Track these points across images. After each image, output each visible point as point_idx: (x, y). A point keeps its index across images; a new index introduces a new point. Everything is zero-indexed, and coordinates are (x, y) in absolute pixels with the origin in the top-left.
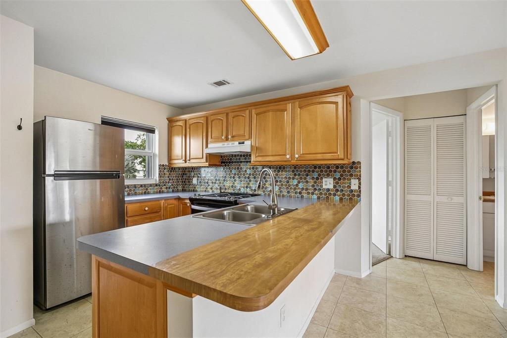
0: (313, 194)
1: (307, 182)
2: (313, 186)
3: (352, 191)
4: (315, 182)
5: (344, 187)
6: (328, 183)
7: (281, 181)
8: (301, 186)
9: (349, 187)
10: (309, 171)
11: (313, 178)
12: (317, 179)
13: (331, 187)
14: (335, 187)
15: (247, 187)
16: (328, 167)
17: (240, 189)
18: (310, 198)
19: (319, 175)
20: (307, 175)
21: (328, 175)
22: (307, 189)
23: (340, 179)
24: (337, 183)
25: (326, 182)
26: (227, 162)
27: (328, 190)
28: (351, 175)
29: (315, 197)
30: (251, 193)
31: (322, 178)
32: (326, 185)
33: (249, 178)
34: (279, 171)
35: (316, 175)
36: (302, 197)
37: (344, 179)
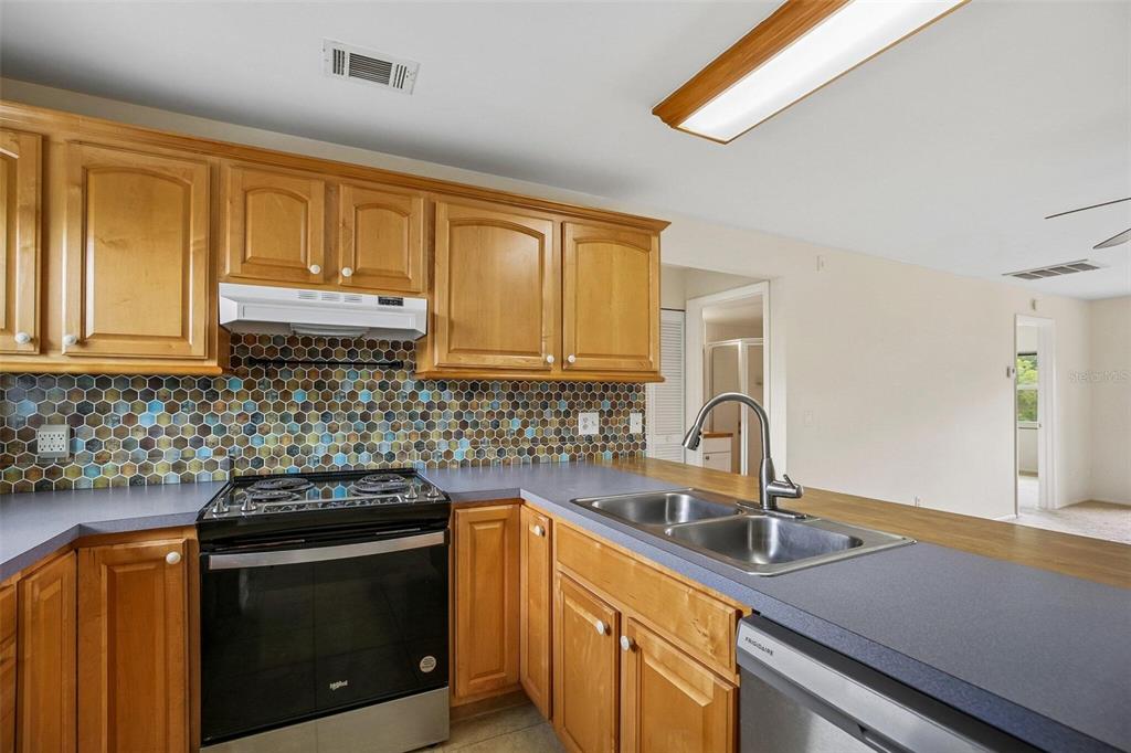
0: (560, 450)
1: (544, 423)
2: (558, 432)
3: (631, 437)
4: (562, 423)
5: (618, 430)
6: (589, 423)
7: (475, 424)
8: (529, 433)
9: (627, 429)
10: (549, 396)
11: (558, 413)
12: (567, 414)
13: (594, 431)
14: (602, 430)
15: (358, 449)
16: (589, 388)
17: (327, 459)
18: (555, 460)
19: (571, 406)
20: (545, 406)
21: (589, 405)
22: (544, 441)
23: (610, 413)
24: (606, 422)
25: (585, 420)
26: (265, 362)
27: (589, 439)
28: (630, 405)
29: (565, 457)
30: (374, 465)
31: (576, 413)
32: (585, 427)
33: (365, 417)
34: (470, 396)
35: (563, 406)
36: (536, 461)
37: (618, 413)
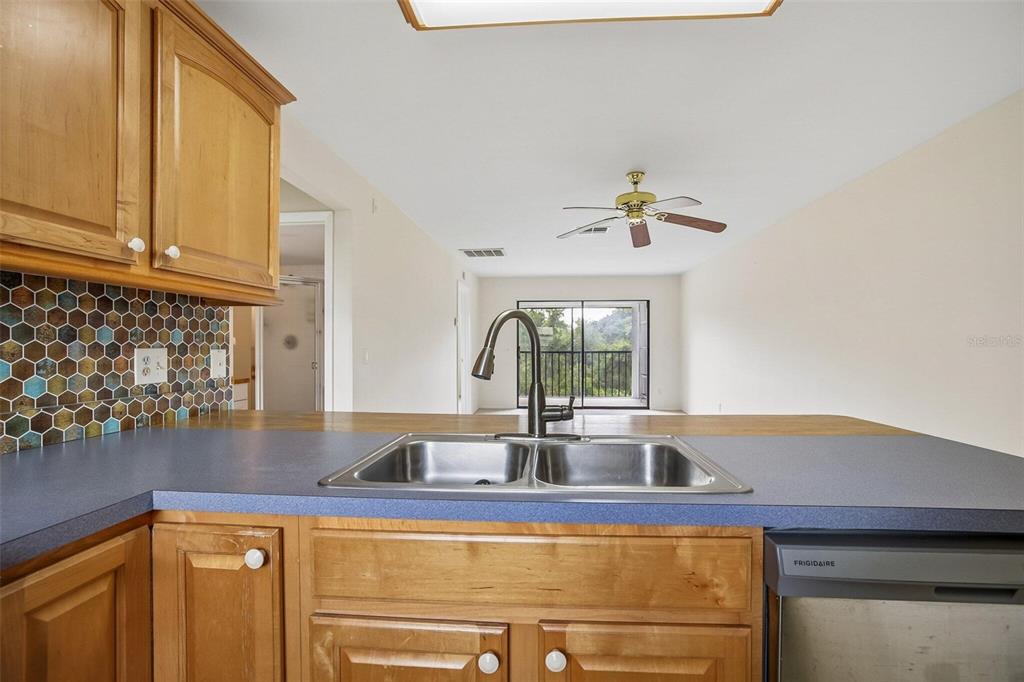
0: (103, 414)
1: (68, 367)
2: (96, 382)
3: (211, 384)
4: (105, 367)
5: (194, 374)
6: (152, 365)
8: (33, 387)
9: (206, 372)
10: (78, 318)
11: (96, 349)
12: (114, 350)
13: (159, 377)
14: (171, 376)
16: (153, 309)
18: (93, 432)
19: (121, 336)
20: (70, 336)
21: (151, 337)
22: (68, 400)
23: (183, 350)
24: (177, 363)
25: (146, 360)
27: (152, 390)
28: (210, 338)
29: (114, 424)
31: (130, 349)
32: (145, 372)
35: (106, 336)
36: (53, 440)
37: (195, 348)
